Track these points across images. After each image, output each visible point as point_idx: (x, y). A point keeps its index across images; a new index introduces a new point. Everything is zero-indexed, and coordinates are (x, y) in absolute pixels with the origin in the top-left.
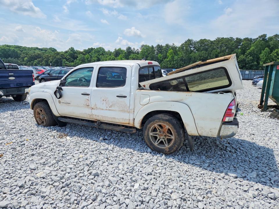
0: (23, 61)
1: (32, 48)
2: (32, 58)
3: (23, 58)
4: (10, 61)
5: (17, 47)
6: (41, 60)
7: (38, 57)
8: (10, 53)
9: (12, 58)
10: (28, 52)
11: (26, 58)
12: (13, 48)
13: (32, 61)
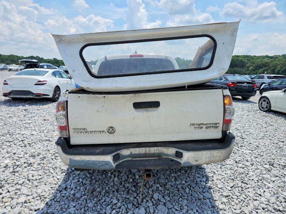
0: (248, 70)
1: (261, 56)
2: (258, 66)
3: (248, 67)
4: (235, 71)
5: (245, 57)
6: (267, 69)
7: (265, 65)
8: (237, 63)
9: (238, 67)
10: (256, 61)
11: (252, 67)
12: (242, 58)
13: (257, 70)
